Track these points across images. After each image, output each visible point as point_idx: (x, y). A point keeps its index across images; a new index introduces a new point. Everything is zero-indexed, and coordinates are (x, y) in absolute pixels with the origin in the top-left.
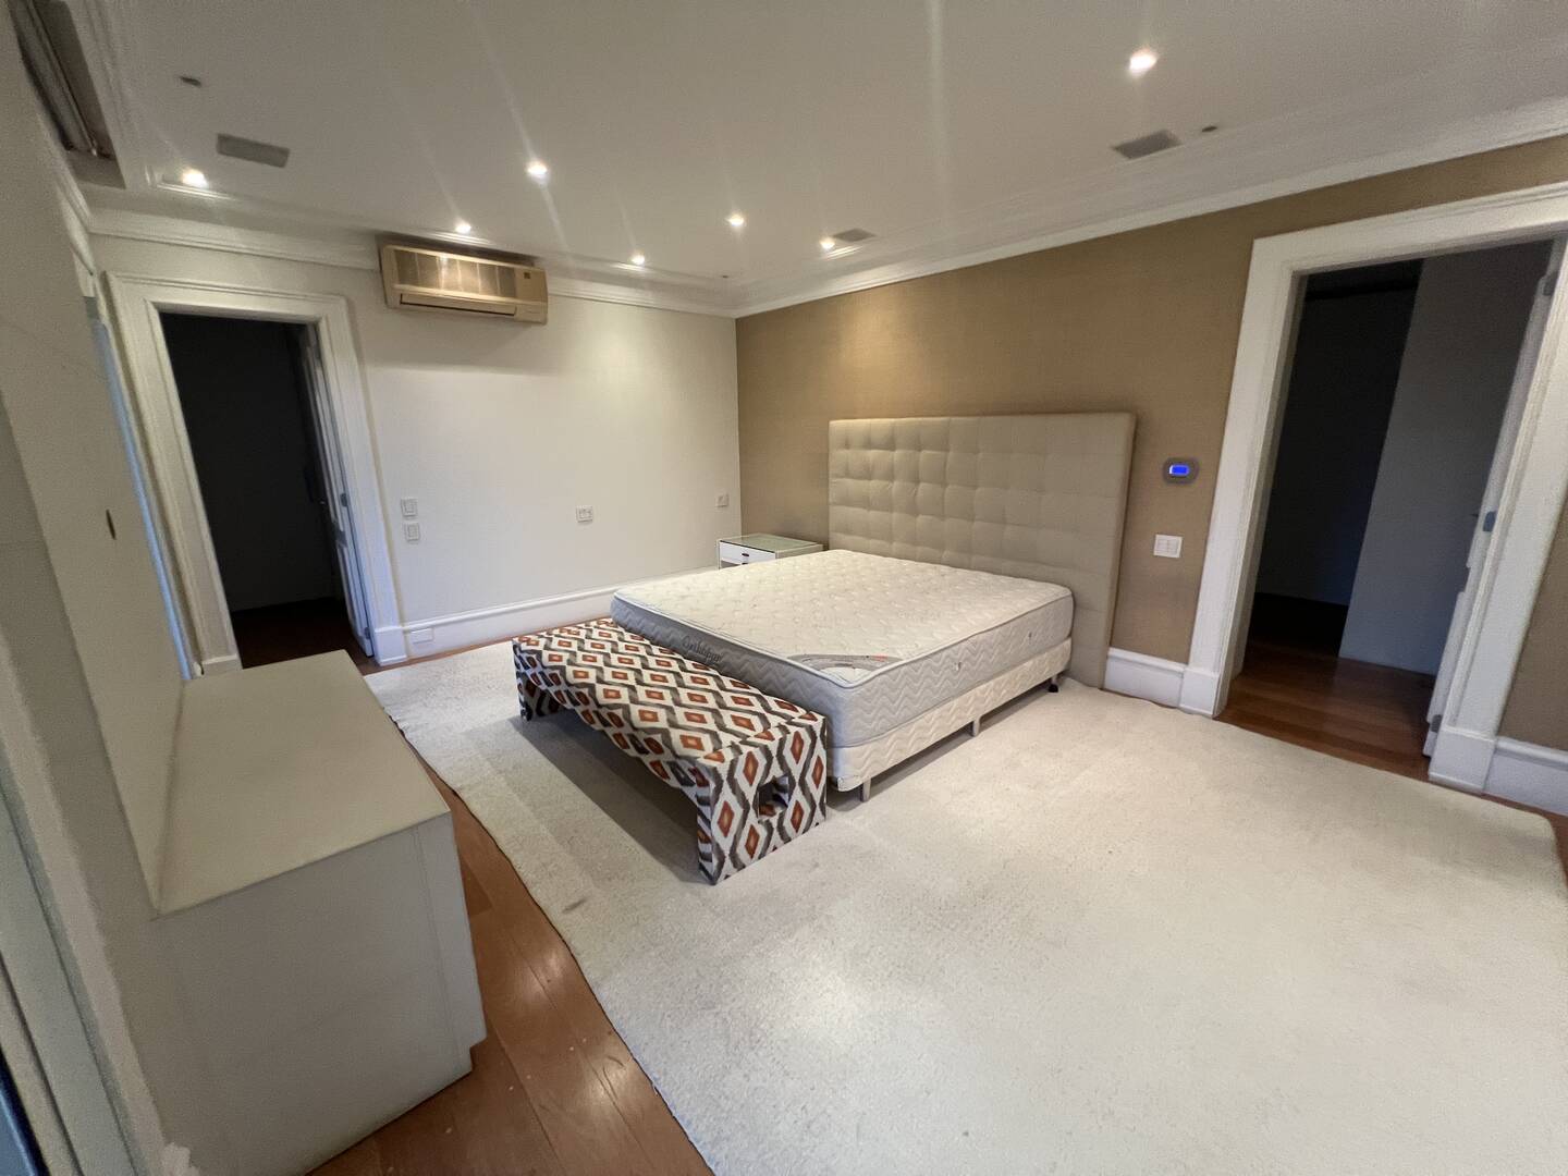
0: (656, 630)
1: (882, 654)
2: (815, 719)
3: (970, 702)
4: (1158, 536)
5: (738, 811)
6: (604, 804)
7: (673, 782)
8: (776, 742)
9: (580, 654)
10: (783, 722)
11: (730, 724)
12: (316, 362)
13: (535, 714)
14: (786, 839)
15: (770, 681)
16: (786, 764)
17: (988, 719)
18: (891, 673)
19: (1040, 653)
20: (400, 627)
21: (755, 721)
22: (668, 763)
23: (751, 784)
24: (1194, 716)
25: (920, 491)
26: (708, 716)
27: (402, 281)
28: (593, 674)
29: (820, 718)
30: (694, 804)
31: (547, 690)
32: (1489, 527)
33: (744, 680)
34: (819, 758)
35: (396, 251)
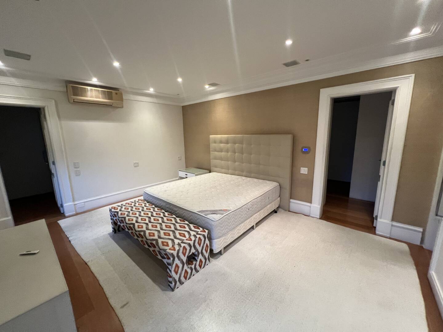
0: (157, 202)
1: (226, 209)
2: (205, 232)
3: (252, 220)
4: (301, 168)
5: (180, 265)
6: (138, 263)
7: (159, 257)
8: (193, 241)
9: (131, 212)
10: (195, 233)
11: (178, 236)
12: (44, 119)
13: (117, 231)
14: (197, 271)
15: (192, 219)
16: (196, 248)
17: (258, 224)
18: (229, 215)
19: (271, 202)
20: (73, 203)
21: (186, 234)
22: (157, 251)
23: (185, 256)
24: (314, 218)
25: (236, 155)
26: (171, 233)
27: (74, 95)
28: (135, 219)
29: (207, 231)
30: (166, 265)
31: (120, 225)
32: (384, 164)
33: (184, 219)
34: (207, 244)
35: (72, 86)
